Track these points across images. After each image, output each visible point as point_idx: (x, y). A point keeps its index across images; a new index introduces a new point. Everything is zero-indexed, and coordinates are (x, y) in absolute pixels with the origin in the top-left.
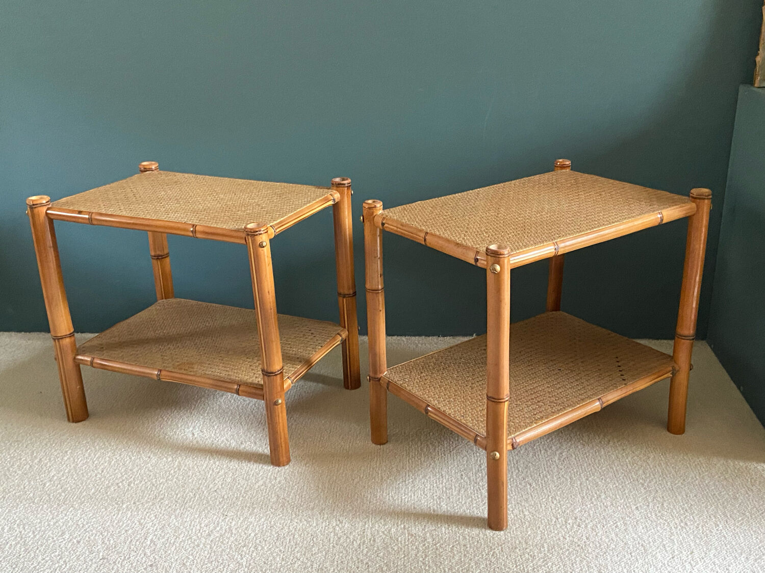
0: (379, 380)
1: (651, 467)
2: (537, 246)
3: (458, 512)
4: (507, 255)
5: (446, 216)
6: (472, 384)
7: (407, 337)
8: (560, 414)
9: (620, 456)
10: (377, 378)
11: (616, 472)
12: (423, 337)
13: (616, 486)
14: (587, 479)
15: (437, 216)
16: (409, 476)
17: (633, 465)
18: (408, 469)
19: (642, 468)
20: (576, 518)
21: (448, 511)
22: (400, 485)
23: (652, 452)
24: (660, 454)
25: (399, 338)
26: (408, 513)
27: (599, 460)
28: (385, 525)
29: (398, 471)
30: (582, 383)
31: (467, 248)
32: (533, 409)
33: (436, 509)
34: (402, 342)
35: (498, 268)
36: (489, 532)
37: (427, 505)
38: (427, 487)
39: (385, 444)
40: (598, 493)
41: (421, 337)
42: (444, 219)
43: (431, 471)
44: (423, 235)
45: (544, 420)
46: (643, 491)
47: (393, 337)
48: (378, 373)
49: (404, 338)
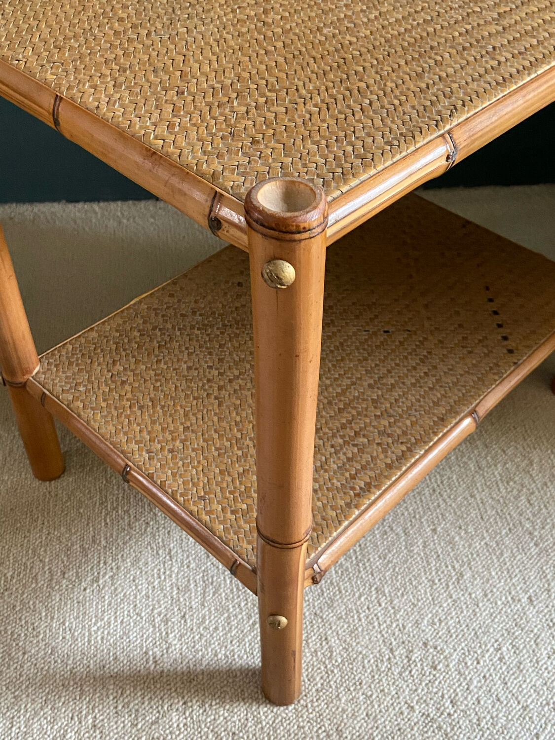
0: (24, 385)
1: (539, 486)
2: (398, 157)
3: (203, 656)
4: (319, 230)
5: (121, 20)
6: (220, 388)
7: (102, 204)
8: (404, 469)
9: (484, 463)
10: (20, 383)
11: (481, 505)
12: (130, 202)
13: (486, 543)
14: (434, 530)
15: (95, 24)
16: (105, 563)
17: (508, 483)
18: (103, 543)
19: (525, 490)
20: (425, 644)
21: (183, 657)
22: (88, 591)
23: (535, 449)
24: (549, 452)
25: (86, 206)
26: (102, 678)
27: (449, 478)
28: (53, 722)
29: (84, 551)
30: (435, 367)
31: (183, 172)
32: (349, 459)
33: (159, 654)
34: (93, 215)
35: (288, 272)
36: (266, 713)
37: (141, 647)
38: (140, 591)
39: (59, 477)
40: (457, 566)
41: (127, 203)
42: (116, 33)
43: (149, 543)
44: (48, 102)
45: (374, 493)
46: (534, 551)
47: (77, 205)
48: (19, 374)
49: (95, 206)
